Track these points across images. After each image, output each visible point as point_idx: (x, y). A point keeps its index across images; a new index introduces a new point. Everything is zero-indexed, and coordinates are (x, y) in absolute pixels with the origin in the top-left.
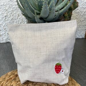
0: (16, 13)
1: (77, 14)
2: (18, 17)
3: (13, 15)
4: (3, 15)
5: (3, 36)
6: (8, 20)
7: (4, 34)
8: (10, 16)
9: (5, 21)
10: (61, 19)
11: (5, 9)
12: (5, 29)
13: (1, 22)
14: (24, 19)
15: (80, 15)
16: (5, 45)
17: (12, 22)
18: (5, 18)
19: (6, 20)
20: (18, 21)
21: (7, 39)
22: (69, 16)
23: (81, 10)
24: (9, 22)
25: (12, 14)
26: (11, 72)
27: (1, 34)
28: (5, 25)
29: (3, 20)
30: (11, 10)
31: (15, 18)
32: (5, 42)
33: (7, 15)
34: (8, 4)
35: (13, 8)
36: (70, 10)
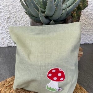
0: (19, 15)
1: (86, 17)
2: (22, 18)
3: (16, 17)
4: (5, 17)
5: (5, 40)
6: (11, 22)
7: (6, 37)
8: (13, 18)
9: (8, 23)
10: (68, 18)
11: (8, 10)
12: (7, 32)
13: (3, 24)
14: (28, 21)
15: (90, 17)
16: (6, 49)
17: (15, 24)
18: (7, 20)
19: (9, 21)
20: (22, 23)
21: (9, 43)
22: (77, 17)
23: (91, 13)
24: (12, 24)
25: (15, 15)
26: (11, 78)
27: (3, 37)
28: (7, 28)
29: (6, 22)
30: (14, 11)
31: (18, 20)
32: (7, 46)
33: (10, 16)
34: (11, 5)
35: (16, 10)
36: (79, 9)
